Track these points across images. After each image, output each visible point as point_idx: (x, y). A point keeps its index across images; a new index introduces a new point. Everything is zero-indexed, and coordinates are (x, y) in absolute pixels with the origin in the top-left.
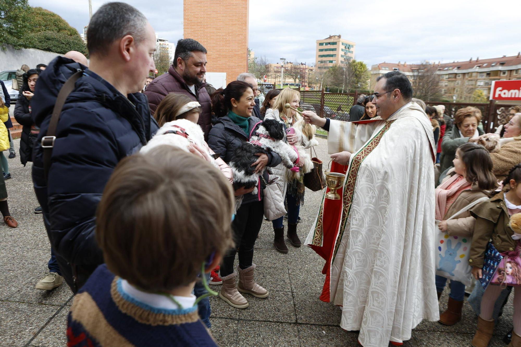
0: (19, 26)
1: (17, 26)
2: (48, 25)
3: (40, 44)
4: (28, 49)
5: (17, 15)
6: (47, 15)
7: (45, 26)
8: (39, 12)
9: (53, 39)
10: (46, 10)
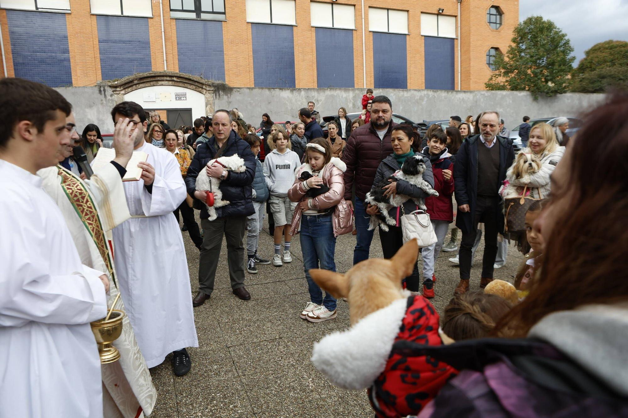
0: (554, 71)
1: (552, 71)
2: (615, 60)
3: (591, 85)
4: (564, 94)
5: (554, 60)
6: (616, 47)
7: (612, 61)
8: (607, 46)
9: (610, 76)
10: (617, 41)
